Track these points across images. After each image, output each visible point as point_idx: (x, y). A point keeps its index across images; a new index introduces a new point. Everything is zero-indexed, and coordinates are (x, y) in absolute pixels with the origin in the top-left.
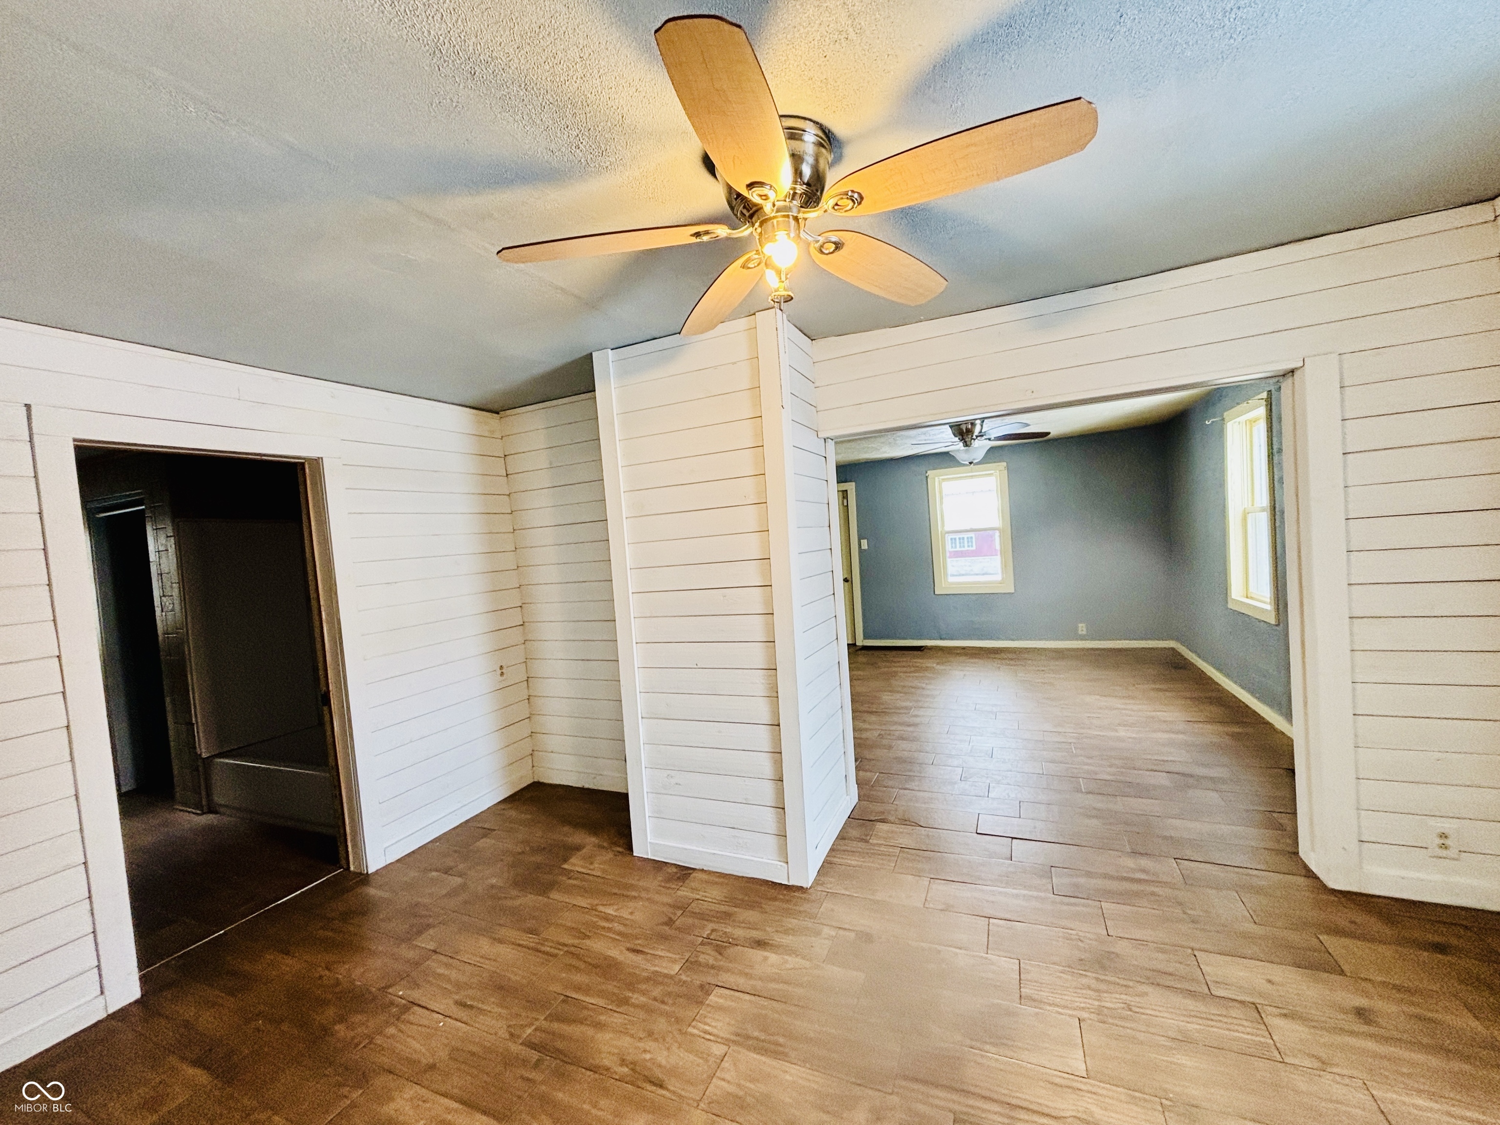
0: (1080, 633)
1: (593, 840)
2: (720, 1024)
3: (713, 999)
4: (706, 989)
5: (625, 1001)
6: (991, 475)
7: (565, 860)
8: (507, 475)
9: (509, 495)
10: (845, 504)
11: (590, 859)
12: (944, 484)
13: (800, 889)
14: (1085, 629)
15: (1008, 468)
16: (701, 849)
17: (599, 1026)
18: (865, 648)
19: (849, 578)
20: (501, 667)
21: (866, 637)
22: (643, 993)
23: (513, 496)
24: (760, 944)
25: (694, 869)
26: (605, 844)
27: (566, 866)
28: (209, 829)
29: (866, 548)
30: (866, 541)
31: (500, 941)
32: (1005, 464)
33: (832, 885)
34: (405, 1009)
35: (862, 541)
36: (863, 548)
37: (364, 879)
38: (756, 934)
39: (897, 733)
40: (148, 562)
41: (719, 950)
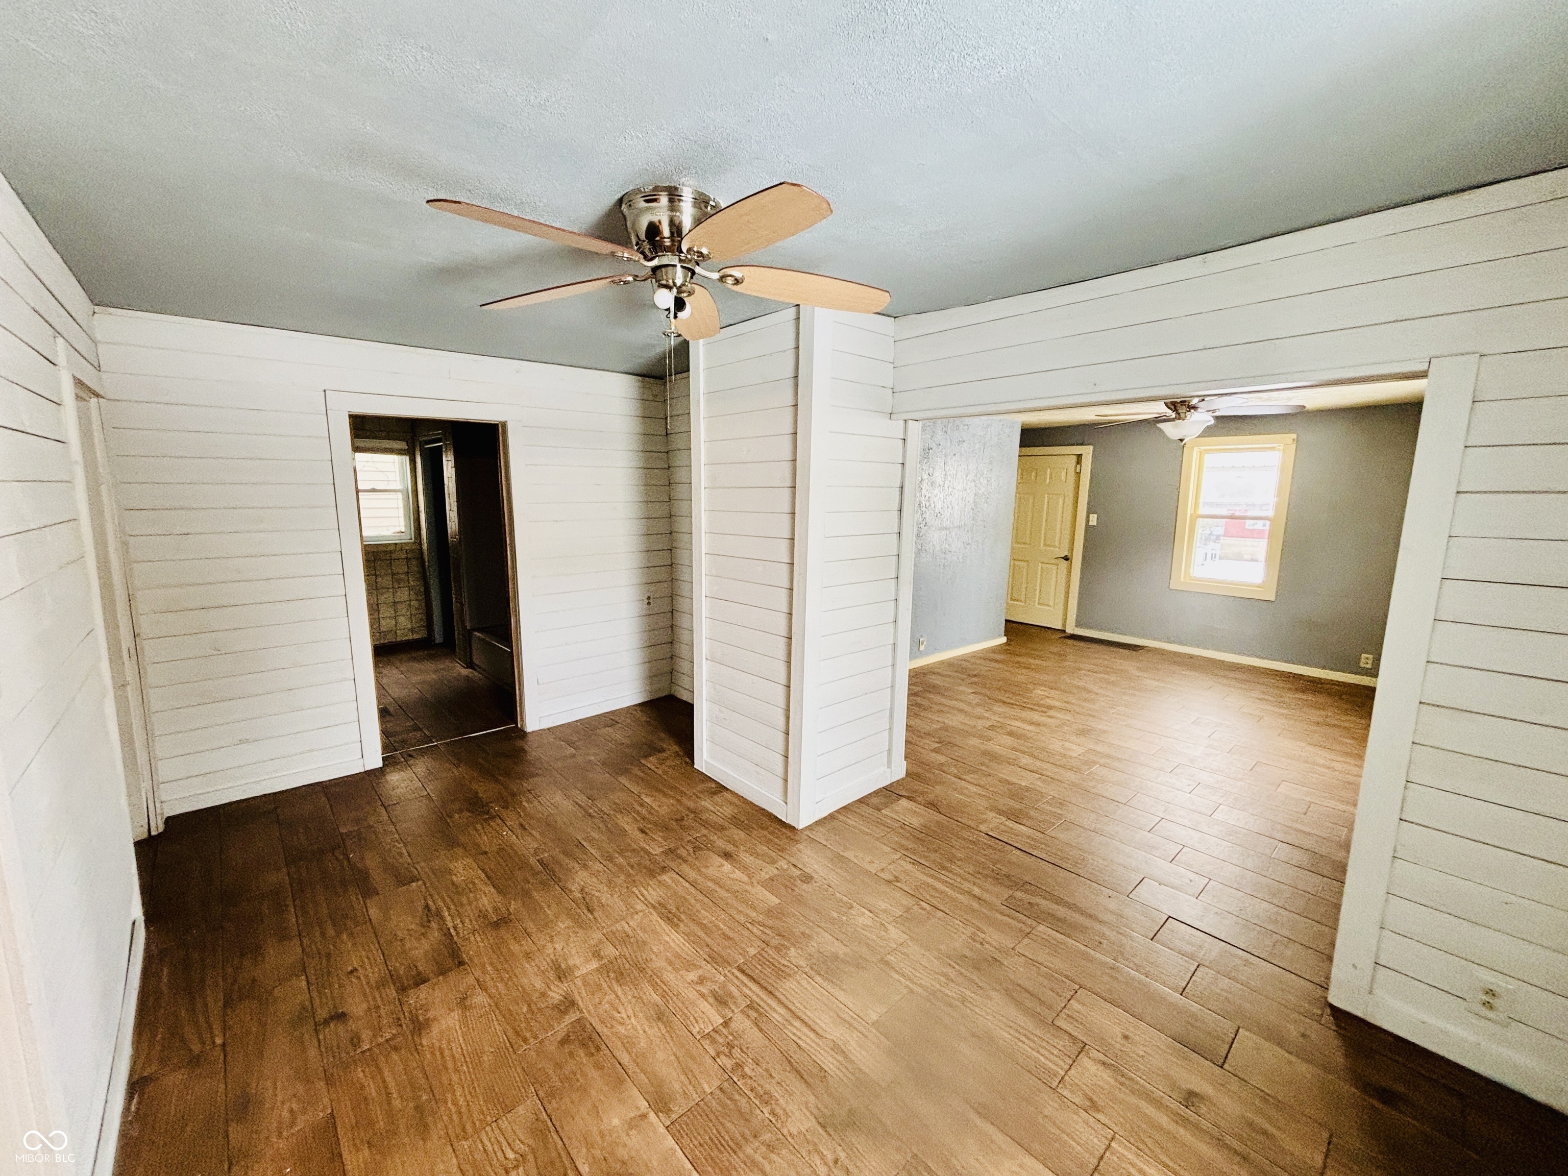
0: (1362, 665)
1: (676, 748)
2: (654, 893)
3: (665, 877)
4: (664, 869)
5: (610, 859)
6: (1273, 449)
7: (646, 757)
8: (667, 434)
9: (667, 452)
10: (1078, 471)
11: (662, 762)
12: (1207, 457)
13: (792, 828)
14: (1370, 662)
15: (1297, 441)
16: (735, 776)
17: (585, 867)
18: (1074, 637)
19: (1069, 556)
20: (649, 598)
21: (1078, 625)
22: (625, 857)
23: (670, 453)
24: (727, 855)
25: (727, 789)
26: (681, 753)
27: (643, 761)
28: (467, 678)
29: (1095, 524)
30: (1096, 516)
31: (568, 797)
32: (1294, 436)
33: (820, 835)
34: (493, 818)
35: (1091, 515)
36: (1091, 523)
37: (522, 734)
38: (730, 848)
39: (1009, 728)
40: (444, 484)
41: (696, 849)
